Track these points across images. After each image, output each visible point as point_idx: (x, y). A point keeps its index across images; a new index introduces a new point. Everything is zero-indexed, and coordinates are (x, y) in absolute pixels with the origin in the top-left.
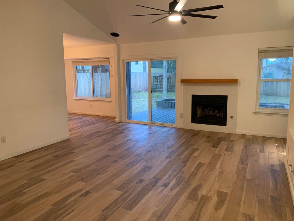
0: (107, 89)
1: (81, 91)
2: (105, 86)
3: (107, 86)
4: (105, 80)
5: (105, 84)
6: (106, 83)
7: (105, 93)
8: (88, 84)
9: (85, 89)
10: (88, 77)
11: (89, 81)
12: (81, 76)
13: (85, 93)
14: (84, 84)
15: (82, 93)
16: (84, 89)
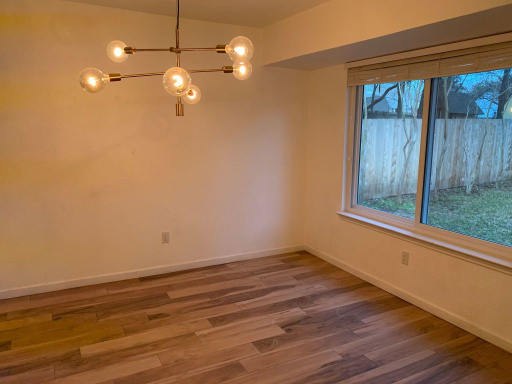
0: (455, 164)
1: (383, 168)
2: (453, 155)
3: (457, 156)
4: (454, 138)
5: (453, 151)
6: (457, 148)
7: (451, 176)
8: (404, 151)
9: (394, 163)
10: (405, 131)
11: (408, 141)
12: (388, 126)
13: (392, 174)
14: (393, 149)
15: (384, 173)
16: (390, 163)
